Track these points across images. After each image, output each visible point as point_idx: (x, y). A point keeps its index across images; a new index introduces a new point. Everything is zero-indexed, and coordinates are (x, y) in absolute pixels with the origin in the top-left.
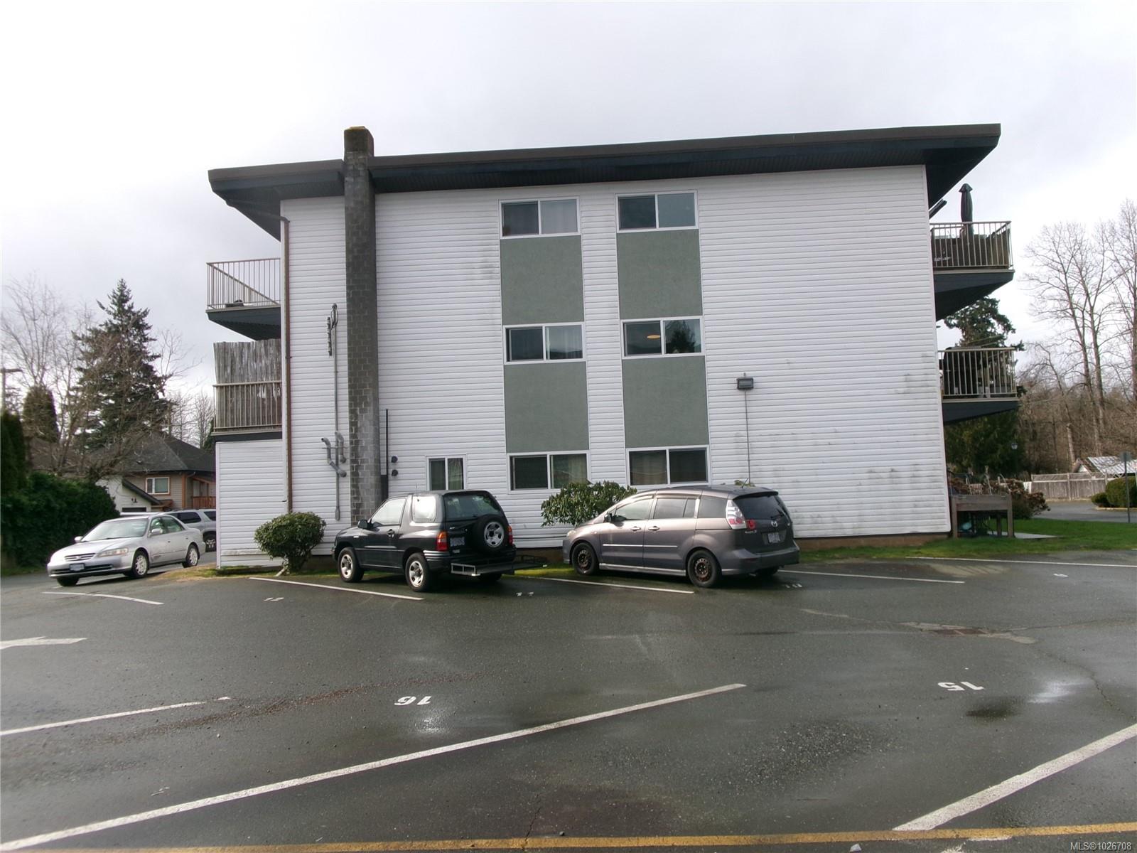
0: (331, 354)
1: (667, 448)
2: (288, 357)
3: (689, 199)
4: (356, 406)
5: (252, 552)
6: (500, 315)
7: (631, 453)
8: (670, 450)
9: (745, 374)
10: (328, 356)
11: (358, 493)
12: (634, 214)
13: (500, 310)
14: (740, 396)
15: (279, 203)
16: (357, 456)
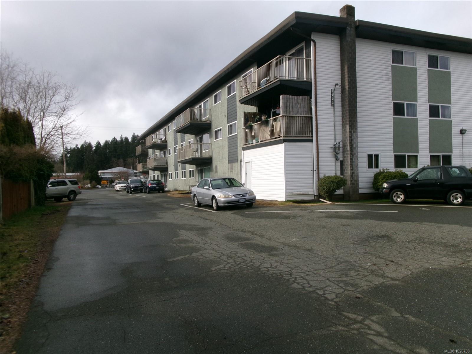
0: (332, 106)
1: (441, 154)
2: (316, 105)
3: (448, 59)
4: (351, 129)
5: (299, 193)
6: (391, 96)
7: (431, 155)
8: (442, 155)
9: (462, 128)
10: (331, 107)
11: (352, 167)
12: (433, 62)
13: (391, 94)
14: (460, 136)
15: (311, 34)
16: (352, 151)
